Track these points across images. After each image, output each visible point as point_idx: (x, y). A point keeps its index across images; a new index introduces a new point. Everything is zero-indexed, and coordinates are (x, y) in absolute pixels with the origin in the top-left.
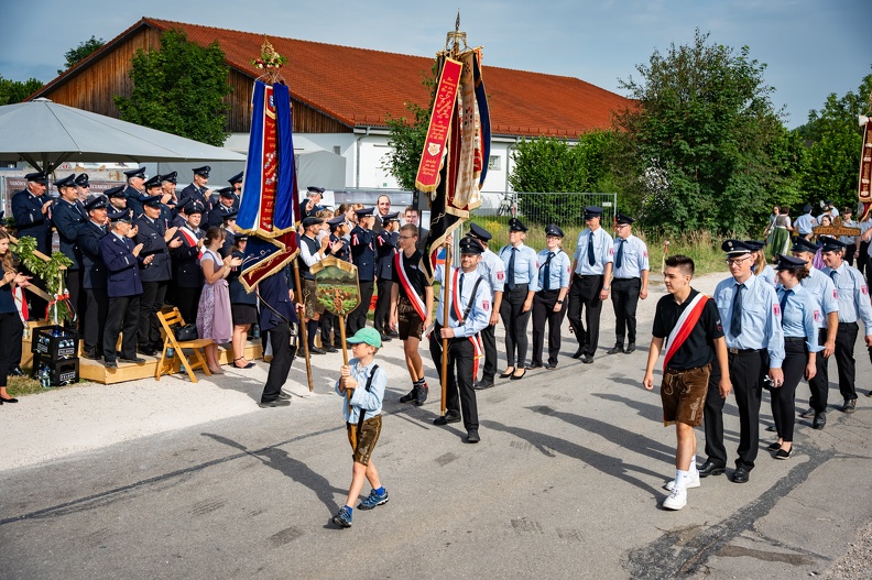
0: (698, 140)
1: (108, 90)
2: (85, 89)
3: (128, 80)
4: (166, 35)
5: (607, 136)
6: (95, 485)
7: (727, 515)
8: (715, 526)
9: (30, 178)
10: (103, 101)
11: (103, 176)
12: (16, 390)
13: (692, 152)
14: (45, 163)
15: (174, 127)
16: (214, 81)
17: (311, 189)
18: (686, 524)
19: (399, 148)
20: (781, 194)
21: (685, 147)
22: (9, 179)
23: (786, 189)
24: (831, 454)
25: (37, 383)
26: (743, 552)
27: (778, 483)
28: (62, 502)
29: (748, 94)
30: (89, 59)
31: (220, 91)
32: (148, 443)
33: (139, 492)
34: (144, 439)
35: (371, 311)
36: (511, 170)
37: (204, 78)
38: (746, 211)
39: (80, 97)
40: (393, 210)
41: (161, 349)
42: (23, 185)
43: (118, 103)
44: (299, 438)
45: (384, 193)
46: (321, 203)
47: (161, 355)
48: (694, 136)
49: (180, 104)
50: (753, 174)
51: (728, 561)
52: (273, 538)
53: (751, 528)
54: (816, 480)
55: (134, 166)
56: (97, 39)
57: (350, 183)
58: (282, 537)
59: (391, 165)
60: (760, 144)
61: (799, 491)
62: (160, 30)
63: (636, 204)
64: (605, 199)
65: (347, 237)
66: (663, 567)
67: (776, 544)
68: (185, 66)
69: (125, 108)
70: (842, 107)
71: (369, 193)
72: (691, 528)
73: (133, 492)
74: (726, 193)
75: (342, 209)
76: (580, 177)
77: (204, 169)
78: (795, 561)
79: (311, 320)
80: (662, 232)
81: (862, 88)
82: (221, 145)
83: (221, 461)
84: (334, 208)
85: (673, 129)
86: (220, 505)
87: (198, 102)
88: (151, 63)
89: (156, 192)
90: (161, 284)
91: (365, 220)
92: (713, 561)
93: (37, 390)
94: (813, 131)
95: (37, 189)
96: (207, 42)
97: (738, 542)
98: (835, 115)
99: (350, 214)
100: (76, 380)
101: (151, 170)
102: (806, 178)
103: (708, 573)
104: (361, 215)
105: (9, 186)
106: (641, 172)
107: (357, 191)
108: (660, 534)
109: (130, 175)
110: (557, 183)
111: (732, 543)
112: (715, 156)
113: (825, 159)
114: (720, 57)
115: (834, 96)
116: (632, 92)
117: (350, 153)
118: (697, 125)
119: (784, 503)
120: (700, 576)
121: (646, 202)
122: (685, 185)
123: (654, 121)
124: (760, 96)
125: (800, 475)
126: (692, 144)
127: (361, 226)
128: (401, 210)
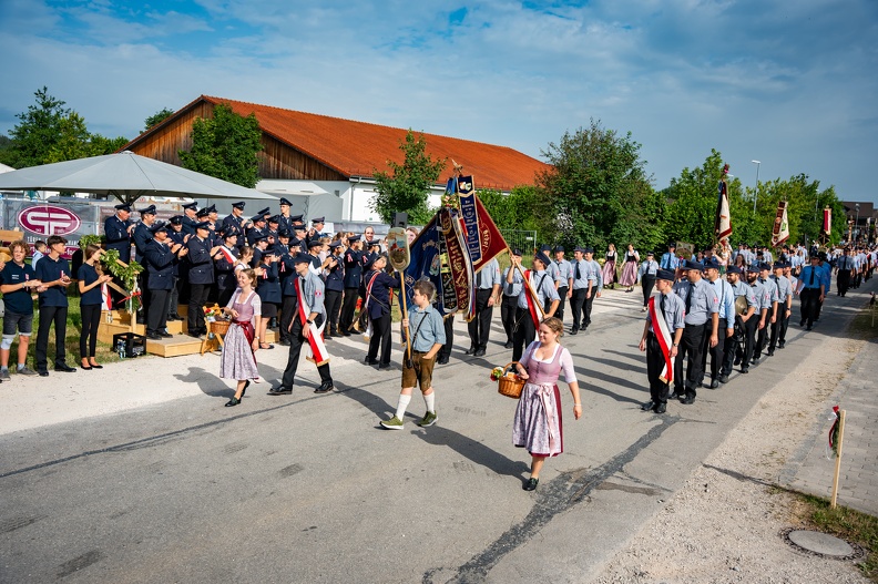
0: (594, 195)
1: (175, 146)
2: (159, 145)
3: (189, 138)
4: (217, 108)
5: (531, 190)
6: (156, 430)
7: (604, 461)
8: (596, 469)
9: (118, 208)
10: (171, 153)
11: (168, 208)
12: (101, 359)
13: (590, 203)
14: (129, 197)
15: (220, 173)
16: (250, 142)
18: (576, 467)
19: (381, 193)
20: (650, 236)
21: (585, 199)
22: (102, 208)
24: (677, 419)
25: (117, 355)
26: (615, 486)
27: (641, 439)
28: (132, 440)
29: (629, 164)
30: (162, 125)
31: (255, 148)
33: (186, 435)
34: (191, 397)
37: (243, 139)
39: (155, 150)
40: (375, 238)
41: (205, 333)
42: (112, 213)
43: (181, 155)
44: (302, 400)
45: (370, 225)
47: (204, 337)
48: (591, 192)
49: (224, 156)
50: (632, 221)
51: (604, 493)
52: (282, 471)
53: (621, 470)
54: (666, 435)
55: (190, 201)
56: (168, 110)
57: (346, 217)
58: (289, 471)
59: (376, 205)
60: (636, 199)
61: (654, 445)
62: (213, 104)
63: (550, 239)
64: (528, 235)
65: (342, 256)
66: (558, 497)
67: (637, 481)
68: (230, 131)
69: (186, 159)
70: (692, 177)
71: (359, 225)
72: (580, 470)
73: (182, 435)
75: (338, 236)
76: (510, 218)
77: (241, 203)
78: (649, 492)
81: (705, 165)
82: (254, 187)
83: (246, 415)
84: (333, 234)
85: (577, 187)
86: (244, 447)
87: (238, 156)
88: (206, 127)
89: (205, 220)
90: (206, 286)
91: (355, 244)
92: (594, 493)
93: (116, 360)
94: (672, 193)
95: (123, 215)
96: (246, 114)
97: (611, 480)
98: (687, 182)
99: (344, 240)
100: (144, 353)
101: (202, 204)
102: (667, 226)
105: (102, 213)
106: (554, 216)
107: (351, 223)
108: (558, 474)
109: (186, 207)
111: (607, 481)
112: (606, 207)
113: (680, 213)
114: (608, 137)
115: (687, 169)
116: (549, 159)
117: (346, 196)
118: (594, 185)
119: (645, 453)
120: (584, 503)
121: (557, 238)
122: (585, 226)
123: (564, 181)
124: (637, 166)
125: (656, 434)
126: (590, 198)
127: (353, 248)
128: (381, 237)
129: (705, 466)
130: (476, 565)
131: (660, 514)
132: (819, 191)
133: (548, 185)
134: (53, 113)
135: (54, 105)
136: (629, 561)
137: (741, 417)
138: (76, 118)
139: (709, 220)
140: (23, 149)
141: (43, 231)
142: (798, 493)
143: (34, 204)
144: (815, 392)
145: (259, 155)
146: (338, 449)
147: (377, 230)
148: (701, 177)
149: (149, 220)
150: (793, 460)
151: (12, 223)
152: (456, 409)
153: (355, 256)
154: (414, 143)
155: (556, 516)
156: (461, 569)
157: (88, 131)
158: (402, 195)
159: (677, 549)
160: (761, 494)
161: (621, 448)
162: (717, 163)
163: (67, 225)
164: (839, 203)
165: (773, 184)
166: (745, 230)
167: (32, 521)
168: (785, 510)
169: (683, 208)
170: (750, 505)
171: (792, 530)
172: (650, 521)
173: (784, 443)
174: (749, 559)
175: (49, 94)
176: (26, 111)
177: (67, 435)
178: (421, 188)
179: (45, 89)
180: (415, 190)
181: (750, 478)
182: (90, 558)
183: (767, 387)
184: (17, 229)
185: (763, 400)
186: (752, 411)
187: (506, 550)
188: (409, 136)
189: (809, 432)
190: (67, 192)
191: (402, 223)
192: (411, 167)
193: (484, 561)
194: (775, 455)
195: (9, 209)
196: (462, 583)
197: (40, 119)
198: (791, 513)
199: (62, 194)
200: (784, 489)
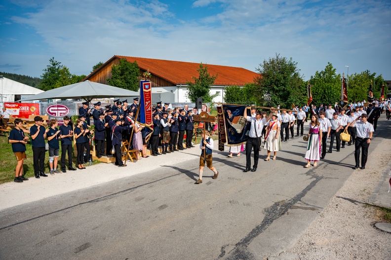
1: (105, 77)
3: (110, 73)
4: (121, 60)
5: (252, 85)
6: (107, 193)
7: (293, 197)
8: (289, 200)
9: (83, 103)
10: (103, 79)
11: (104, 102)
13: (277, 89)
14: (88, 99)
16: (135, 73)
17: (165, 104)
18: (281, 200)
19: (190, 90)
21: (275, 87)
22: (78, 104)
24: (322, 177)
26: (298, 207)
27: (307, 187)
28: (98, 198)
29: (293, 71)
30: (99, 68)
31: (137, 75)
32: (121, 180)
33: (119, 195)
34: (120, 179)
35: (185, 139)
36: (224, 96)
37: (132, 72)
39: (97, 79)
40: (189, 109)
43: (108, 80)
44: (165, 178)
45: (186, 104)
46: (169, 107)
48: (278, 84)
49: (125, 79)
50: (296, 95)
51: (294, 210)
52: (159, 208)
53: (300, 200)
54: (318, 185)
56: (101, 62)
57: (176, 101)
58: (162, 207)
59: (188, 95)
60: (297, 86)
61: (313, 189)
62: (119, 59)
63: (261, 105)
64: (252, 104)
65: (177, 117)
66: (275, 213)
67: (307, 205)
68: (127, 69)
69: (110, 82)
70: (320, 75)
71: (182, 104)
72: (282, 201)
73: (117, 195)
74: (288, 101)
75: (175, 109)
76: (244, 97)
77: (137, 98)
78: (313, 209)
79: (166, 143)
81: (326, 69)
83: (143, 185)
85: (271, 82)
86: (143, 198)
87: (130, 79)
88: (117, 68)
91: (182, 112)
92: (289, 210)
94: (312, 82)
95: (86, 107)
96: (132, 61)
97: (296, 205)
98: (318, 77)
99: (178, 111)
100: (99, 162)
103: (288, 214)
106: (263, 95)
107: (178, 104)
108: (274, 203)
110: (238, 99)
111: (295, 205)
112: (284, 90)
113: (316, 90)
114: (284, 60)
116: (259, 71)
117: (175, 92)
118: (278, 81)
119: (309, 192)
120: (286, 215)
121: (264, 104)
122: (276, 99)
123: (266, 80)
124: (296, 72)
125: (313, 184)
126: (277, 87)
127: (181, 114)
128: (192, 109)
129: (337, 197)
130: (242, 243)
131: (318, 218)
132: (375, 77)
133: (260, 83)
134: (57, 67)
135: (57, 64)
136: (307, 239)
137: (349, 175)
138: (66, 69)
139: (328, 92)
140: (46, 82)
141: (55, 115)
142: (378, 206)
143: (52, 104)
144: (381, 163)
145: (139, 78)
146: (181, 197)
148: (324, 75)
149: (98, 108)
150: (374, 192)
151: (44, 112)
152: (228, 178)
153: (183, 117)
154: (203, 68)
155: (274, 221)
156: (236, 245)
157: (71, 73)
158: (199, 91)
159: (327, 232)
160: (361, 208)
161: (299, 191)
162: (331, 68)
163: (64, 112)
164: (385, 82)
165: (354, 76)
167: (63, 232)
168: (372, 214)
169: (317, 88)
170: (357, 213)
171: (376, 222)
172: (314, 221)
173: (369, 186)
174: (358, 236)
175: (54, 60)
176: (47, 68)
177: (72, 197)
178: (207, 87)
179: (53, 58)
180: (204, 88)
181: (355, 201)
182: (86, 246)
184: (46, 115)
186: (354, 172)
187: (254, 236)
188: (201, 66)
189: (380, 180)
190: (64, 99)
191: (200, 102)
192: (202, 79)
193: (246, 241)
194: (366, 191)
195: (42, 107)
196: (237, 251)
197: (52, 70)
198: (375, 215)
199: (62, 100)
200: (371, 205)
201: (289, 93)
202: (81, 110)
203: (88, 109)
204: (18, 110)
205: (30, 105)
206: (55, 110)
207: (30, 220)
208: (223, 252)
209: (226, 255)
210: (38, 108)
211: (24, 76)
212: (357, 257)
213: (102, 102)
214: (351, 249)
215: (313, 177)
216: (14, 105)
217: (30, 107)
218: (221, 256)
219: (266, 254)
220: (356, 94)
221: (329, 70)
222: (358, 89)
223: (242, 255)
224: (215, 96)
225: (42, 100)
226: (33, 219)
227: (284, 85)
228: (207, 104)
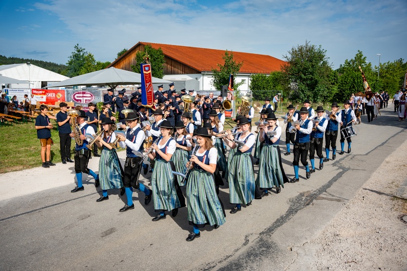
0: (307, 74)
1: (129, 64)
2: (123, 64)
3: (135, 60)
4: (146, 46)
5: (279, 73)
7: (318, 188)
8: (315, 191)
9: (108, 90)
10: (128, 67)
13: (305, 77)
14: (113, 86)
16: (160, 60)
17: (190, 91)
18: (306, 191)
19: (215, 78)
20: (332, 90)
21: (303, 76)
22: (103, 91)
23: (333, 88)
24: (349, 169)
26: (323, 198)
27: (333, 178)
29: (321, 59)
30: (124, 55)
31: (162, 62)
36: (249, 84)
37: (157, 59)
38: (321, 96)
39: (121, 66)
40: (214, 97)
42: (106, 92)
43: (132, 67)
45: (212, 92)
50: (323, 84)
51: (319, 201)
53: (326, 191)
54: (344, 176)
56: (126, 49)
57: (201, 89)
59: (213, 83)
60: (325, 75)
61: (339, 180)
62: (144, 45)
63: (288, 94)
64: (278, 92)
66: (299, 203)
67: (333, 196)
68: (151, 56)
69: (134, 68)
70: (349, 63)
71: (207, 92)
72: (308, 192)
74: (315, 90)
76: (270, 86)
78: (339, 201)
80: (296, 102)
81: (355, 57)
82: (162, 78)
85: (299, 70)
88: (141, 55)
91: (207, 100)
94: (341, 70)
95: (111, 93)
96: (157, 48)
97: (322, 196)
98: (348, 66)
102: (339, 85)
103: (313, 205)
104: (206, 98)
105: (103, 93)
106: (289, 84)
107: (203, 91)
108: (299, 194)
110: (264, 88)
111: (320, 196)
112: (312, 79)
114: (313, 48)
115: (347, 60)
116: (286, 59)
117: (200, 80)
118: (306, 69)
119: (335, 184)
120: (310, 206)
121: (291, 93)
122: (303, 87)
123: (294, 68)
124: (325, 60)
125: (340, 175)
126: (305, 75)
127: (206, 102)
128: (217, 97)
129: (364, 189)
130: (266, 232)
131: (344, 210)
133: (286, 70)
134: (82, 54)
135: (82, 50)
136: (332, 230)
137: (377, 167)
138: (90, 55)
139: (358, 82)
140: (71, 69)
141: (81, 102)
142: (406, 200)
143: (77, 91)
145: (164, 65)
147: (214, 93)
148: (354, 63)
150: (402, 185)
151: (69, 99)
153: (208, 105)
154: (229, 55)
155: (299, 211)
156: (260, 234)
157: (95, 59)
158: (224, 78)
159: (352, 224)
160: (389, 200)
161: (325, 182)
162: (361, 56)
163: (90, 99)
165: (386, 64)
166: (374, 85)
167: (89, 216)
168: (400, 207)
170: (384, 205)
171: (404, 216)
172: (340, 212)
173: (398, 178)
174: (385, 228)
175: (79, 47)
176: (71, 55)
179: (78, 45)
181: (383, 193)
182: (111, 231)
183: (388, 154)
184: (71, 101)
185: (387, 159)
186: (382, 165)
187: (279, 226)
188: (226, 53)
190: (89, 85)
191: (226, 90)
192: (228, 66)
193: (270, 230)
194: (394, 183)
195: (68, 94)
196: (261, 240)
197: (76, 57)
198: (403, 208)
199: (87, 86)
200: (399, 198)
201: (316, 82)
202: (106, 97)
203: (113, 96)
204: (45, 97)
205: (56, 92)
206: (80, 97)
207: (58, 204)
208: (247, 241)
209: (250, 244)
210: (63, 94)
211: (50, 63)
212: (383, 249)
213: (127, 89)
214: (377, 241)
215: (340, 168)
216: (41, 92)
217: (56, 94)
218: (245, 244)
219: (290, 244)
220: (388, 84)
221: (359, 58)
222: (389, 78)
223: (266, 244)
224: (240, 84)
225: (67, 87)
226: (61, 203)
227: (312, 73)
228: (232, 92)
